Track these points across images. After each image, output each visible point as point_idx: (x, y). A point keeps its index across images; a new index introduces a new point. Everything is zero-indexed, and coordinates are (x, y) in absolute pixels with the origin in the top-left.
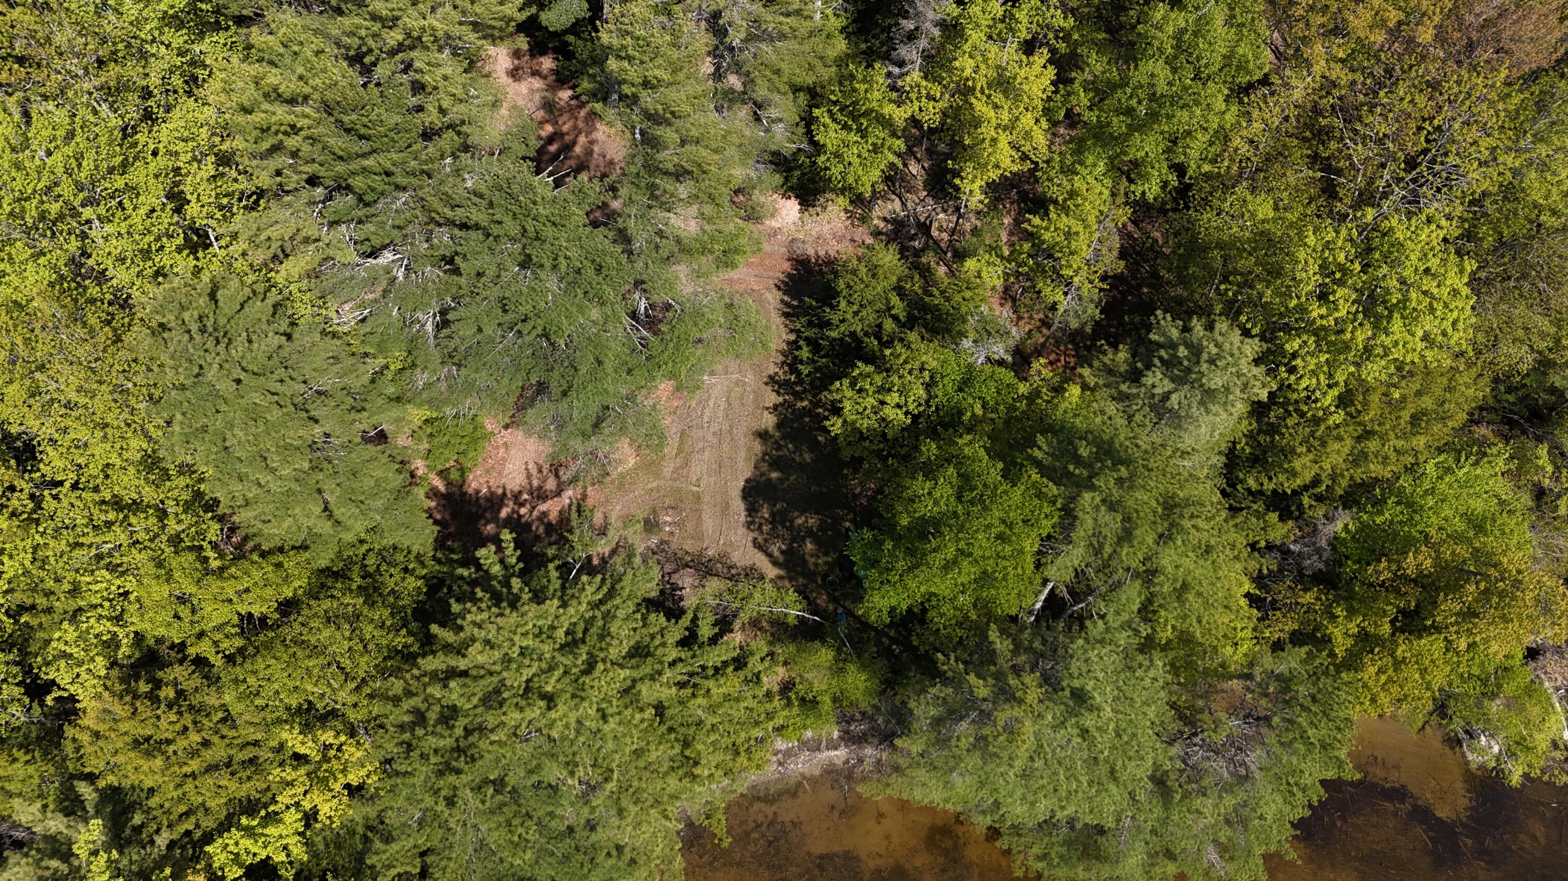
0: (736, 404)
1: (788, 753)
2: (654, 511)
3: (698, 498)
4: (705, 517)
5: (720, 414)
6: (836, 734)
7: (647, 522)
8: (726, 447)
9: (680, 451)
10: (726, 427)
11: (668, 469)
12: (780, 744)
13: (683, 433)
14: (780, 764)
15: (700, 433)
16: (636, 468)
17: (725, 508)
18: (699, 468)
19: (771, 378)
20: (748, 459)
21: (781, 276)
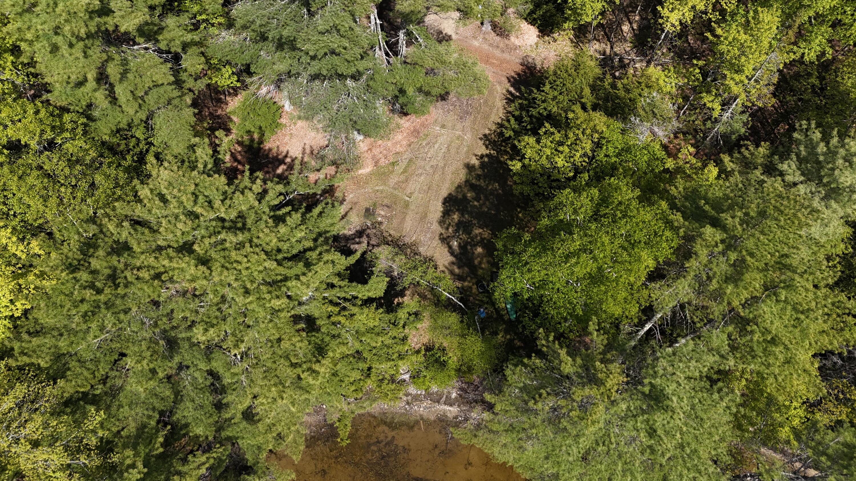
0: (453, 151)
1: (416, 398)
2: (375, 205)
3: (407, 205)
4: (408, 218)
5: (440, 155)
6: (454, 395)
7: (367, 210)
8: (437, 177)
9: (405, 171)
10: (441, 164)
11: (393, 180)
12: (412, 390)
13: (410, 160)
14: (408, 403)
15: (422, 163)
16: (371, 174)
17: (424, 217)
18: (413, 186)
19: (485, 135)
20: (452, 183)
21: (513, 74)
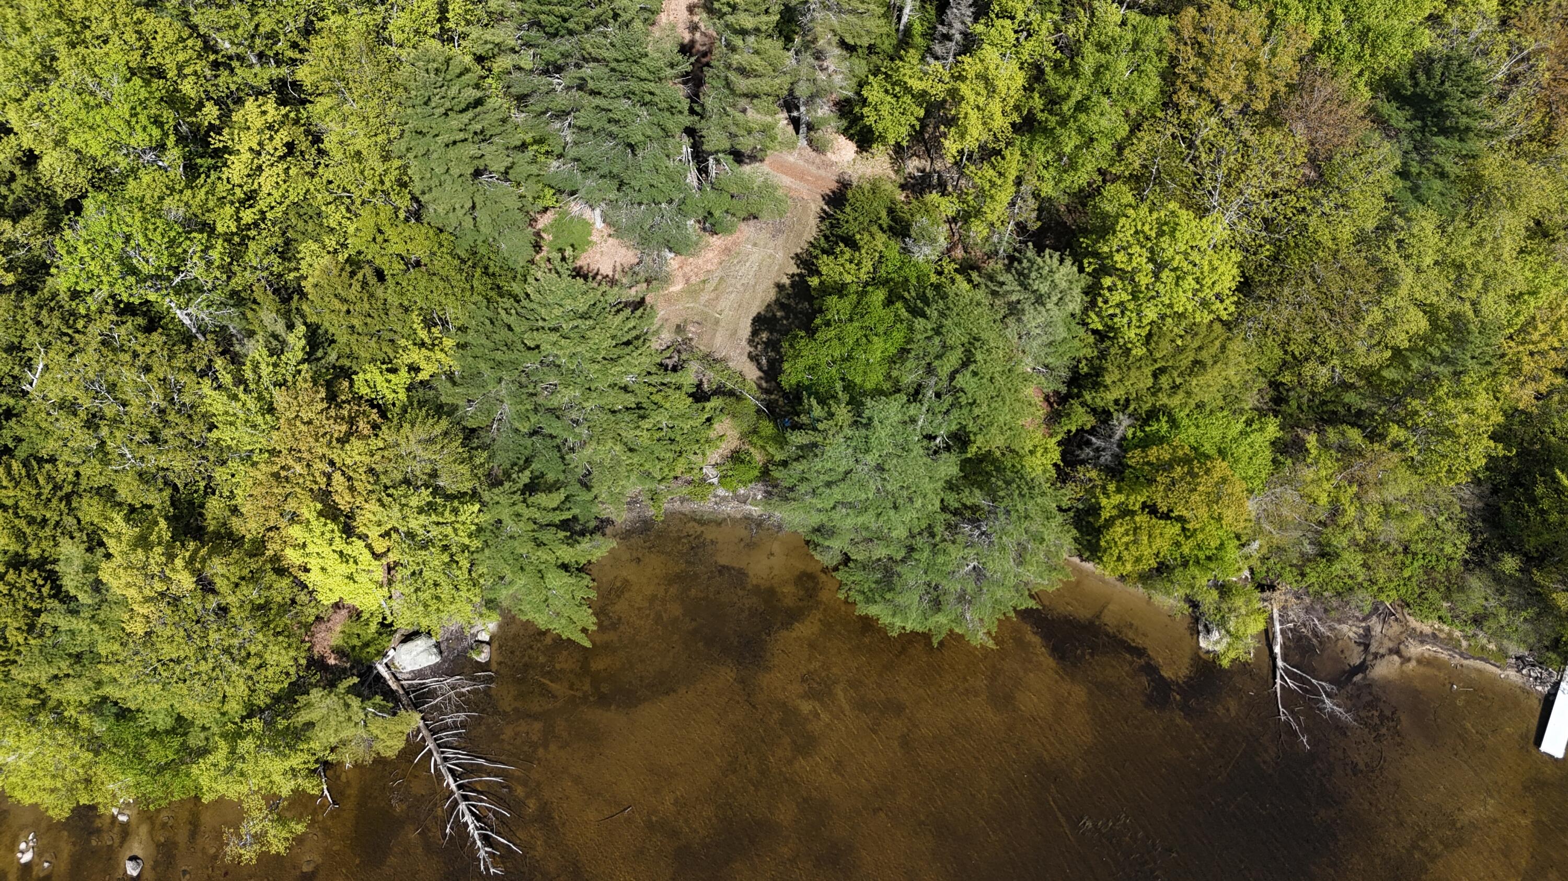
0: (764, 270)
1: (724, 499)
2: (685, 321)
3: (717, 322)
4: (718, 334)
5: (752, 273)
6: (759, 497)
7: (678, 326)
8: (747, 295)
9: (715, 289)
10: (752, 282)
11: (704, 297)
12: (721, 492)
13: (721, 278)
14: (716, 503)
15: (733, 281)
16: (682, 291)
17: (735, 332)
18: (724, 304)
19: (797, 255)
20: (762, 301)
21: (828, 192)
